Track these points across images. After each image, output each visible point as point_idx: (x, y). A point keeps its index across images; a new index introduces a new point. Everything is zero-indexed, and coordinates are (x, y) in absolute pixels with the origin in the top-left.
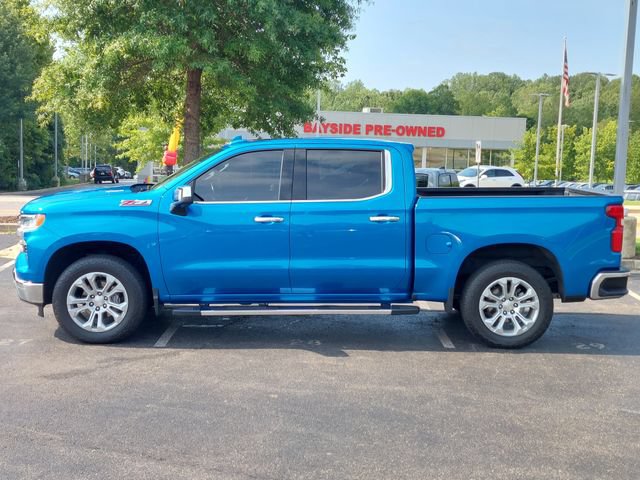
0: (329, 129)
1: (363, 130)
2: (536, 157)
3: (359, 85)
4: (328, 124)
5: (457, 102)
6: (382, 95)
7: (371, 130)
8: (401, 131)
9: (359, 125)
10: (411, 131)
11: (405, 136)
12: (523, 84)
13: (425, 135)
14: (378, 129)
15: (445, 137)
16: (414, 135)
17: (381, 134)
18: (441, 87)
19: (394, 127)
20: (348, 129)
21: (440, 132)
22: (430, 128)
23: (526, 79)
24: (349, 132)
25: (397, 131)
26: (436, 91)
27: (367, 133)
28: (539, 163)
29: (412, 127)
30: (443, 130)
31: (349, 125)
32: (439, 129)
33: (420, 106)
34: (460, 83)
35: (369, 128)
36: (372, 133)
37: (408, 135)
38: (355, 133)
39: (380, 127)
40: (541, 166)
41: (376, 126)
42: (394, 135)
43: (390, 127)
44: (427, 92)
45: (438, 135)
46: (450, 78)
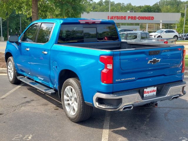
0: (116, 18)
1: (127, 18)
2: (184, 26)
3: (130, 4)
4: (116, 16)
6: (137, 7)
7: (130, 18)
8: (139, 18)
10: (143, 18)
11: (141, 20)
12: (182, 3)
13: (147, 19)
14: (132, 18)
15: (154, 20)
16: (144, 19)
17: (133, 19)
18: (156, 4)
19: (137, 17)
20: (122, 18)
21: (152, 18)
22: (149, 17)
24: (122, 19)
25: (138, 18)
26: (154, 5)
27: (128, 19)
28: (185, 28)
31: (122, 17)
32: (152, 17)
33: (149, 10)
34: (162, 3)
35: (129, 17)
36: (130, 19)
37: (142, 19)
38: (124, 19)
40: (185, 29)
41: (131, 17)
42: (137, 19)
44: (151, 6)
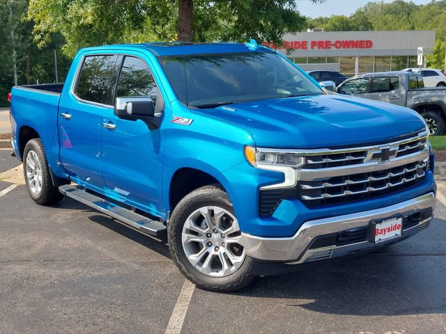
1: (309, 45)
5: (371, 23)
6: (314, 20)
7: (315, 45)
8: (338, 45)
9: (306, 42)
10: (346, 44)
11: (342, 49)
12: (417, 8)
13: (357, 47)
14: (321, 45)
15: (374, 48)
16: (349, 47)
17: (323, 48)
18: (359, 12)
19: (333, 42)
20: (297, 45)
21: (369, 44)
22: (361, 41)
23: (419, 5)
24: (299, 48)
25: (335, 45)
26: (354, 16)
27: (312, 48)
29: (346, 41)
30: (370, 42)
31: (298, 43)
32: (368, 42)
33: (344, 27)
34: (371, 9)
35: (314, 44)
36: (316, 48)
37: (344, 47)
38: (303, 48)
39: (323, 42)
41: (320, 42)
42: (333, 48)
43: (330, 42)
44: (348, 17)
45: (367, 47)
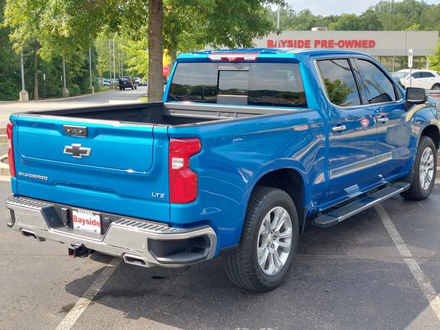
0: (287, 44)
1: (312, 44)
3: (308, 12)
4: (286, 41)
5: (380, 22)
6: (325, 19)
7: (319, 44)
8: (341, 44)
9: (310, 41)
10: (349, 44)
11: (345, 47)
12: (428, 7)
13: (360, 47)
14: (324, 43)
15: (376, 45)
16: (352, 47)
17: (326, 46)
18: (368, 11)
19: (336, 41)
20: (301, 44)
21: (372, 44)
22: (364, 41)
24: (302, 47)
25: (338, 44)
26: (364, 15)
27: (315, 47)
29: (350, 41)
30: (374, 42)
31: (302, 41)
32: (370, 41)
33: (353, 26)
34: (382, 8)
35: (317, 43)
36: (319, 46)
37: (347, 47)
38: (306, 47)
39: (326, 41)
41: (323, 41)
42: (336, 47)
43: (333, 41)
44: (358, 16)
45: (370, 47)
46: (374, 5)
